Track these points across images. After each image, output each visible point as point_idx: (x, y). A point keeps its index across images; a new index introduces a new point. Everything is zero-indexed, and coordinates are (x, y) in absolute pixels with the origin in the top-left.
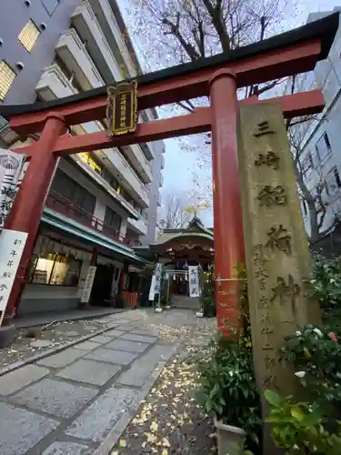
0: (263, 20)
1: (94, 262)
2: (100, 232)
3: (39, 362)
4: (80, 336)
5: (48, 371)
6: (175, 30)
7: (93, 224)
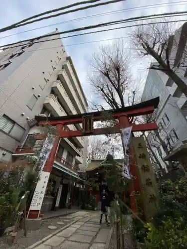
0: (134, 92)
1: (61, 183)
2: (64, 165)
3: (58, 235)
4: (66, 225)
5: (64, 239)
6: (102, 90)
7: (62, 161)
